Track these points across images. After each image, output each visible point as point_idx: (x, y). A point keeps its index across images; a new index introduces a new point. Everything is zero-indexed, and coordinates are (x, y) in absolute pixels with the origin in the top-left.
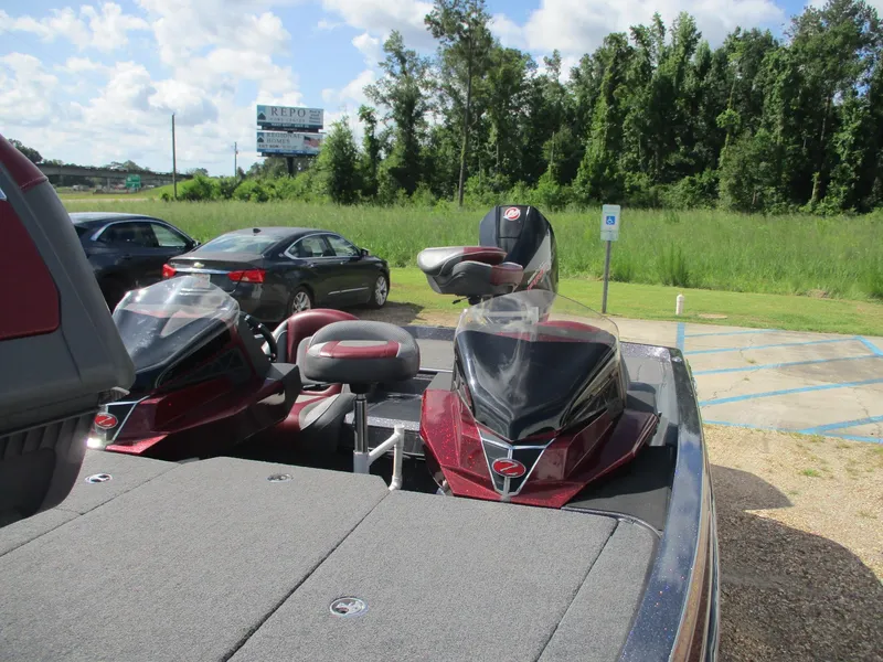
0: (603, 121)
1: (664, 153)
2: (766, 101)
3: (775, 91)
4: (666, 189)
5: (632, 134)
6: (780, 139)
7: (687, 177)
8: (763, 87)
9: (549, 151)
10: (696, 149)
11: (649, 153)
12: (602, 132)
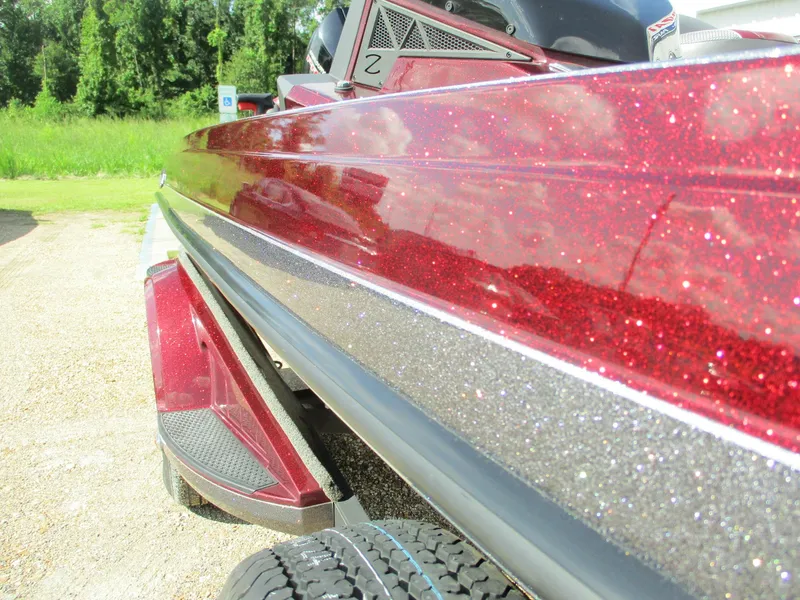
0: (95, 36)
1: (160, 70)
2: (247, 24)
3: (255, 14)
4: (170, 104)
5: (127, 50)
6: (264, 58)
7: (188, 93)
8: (242, 9)
9: (41, 66)
10: (189, 67)
11: (146, 70)
12: (96, 47)
